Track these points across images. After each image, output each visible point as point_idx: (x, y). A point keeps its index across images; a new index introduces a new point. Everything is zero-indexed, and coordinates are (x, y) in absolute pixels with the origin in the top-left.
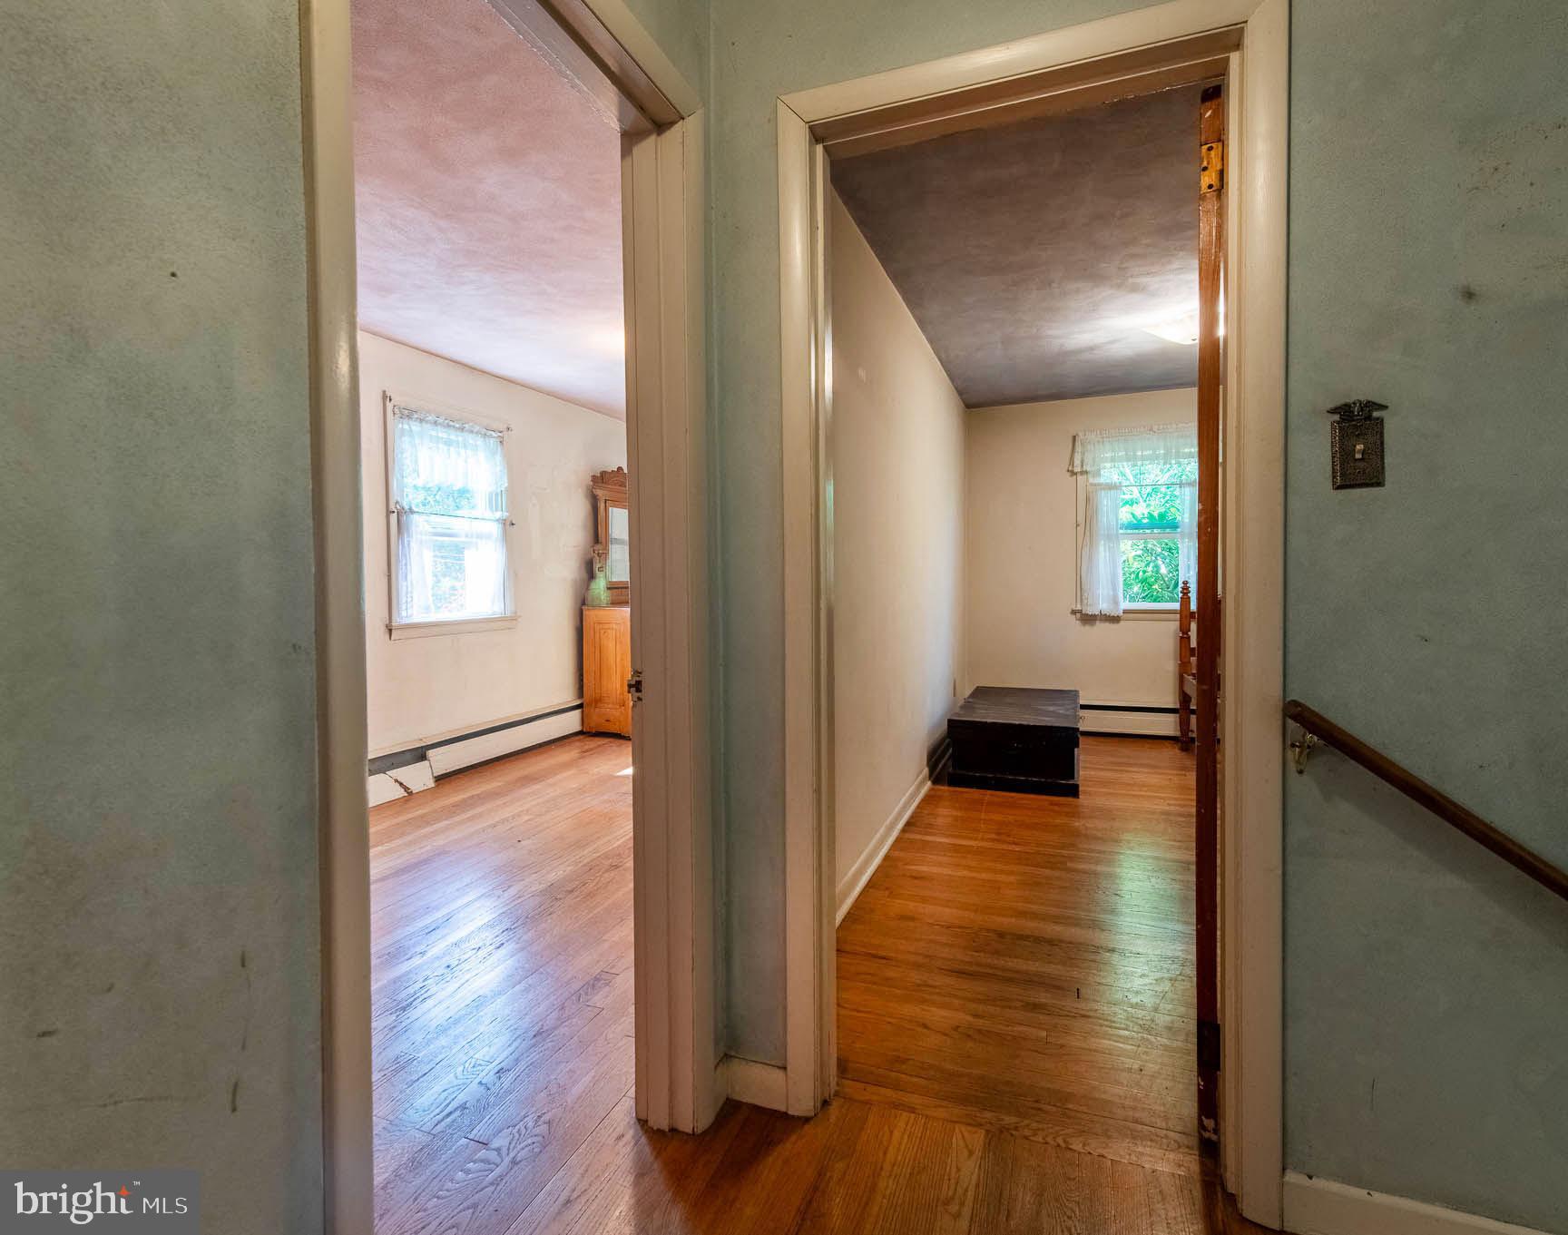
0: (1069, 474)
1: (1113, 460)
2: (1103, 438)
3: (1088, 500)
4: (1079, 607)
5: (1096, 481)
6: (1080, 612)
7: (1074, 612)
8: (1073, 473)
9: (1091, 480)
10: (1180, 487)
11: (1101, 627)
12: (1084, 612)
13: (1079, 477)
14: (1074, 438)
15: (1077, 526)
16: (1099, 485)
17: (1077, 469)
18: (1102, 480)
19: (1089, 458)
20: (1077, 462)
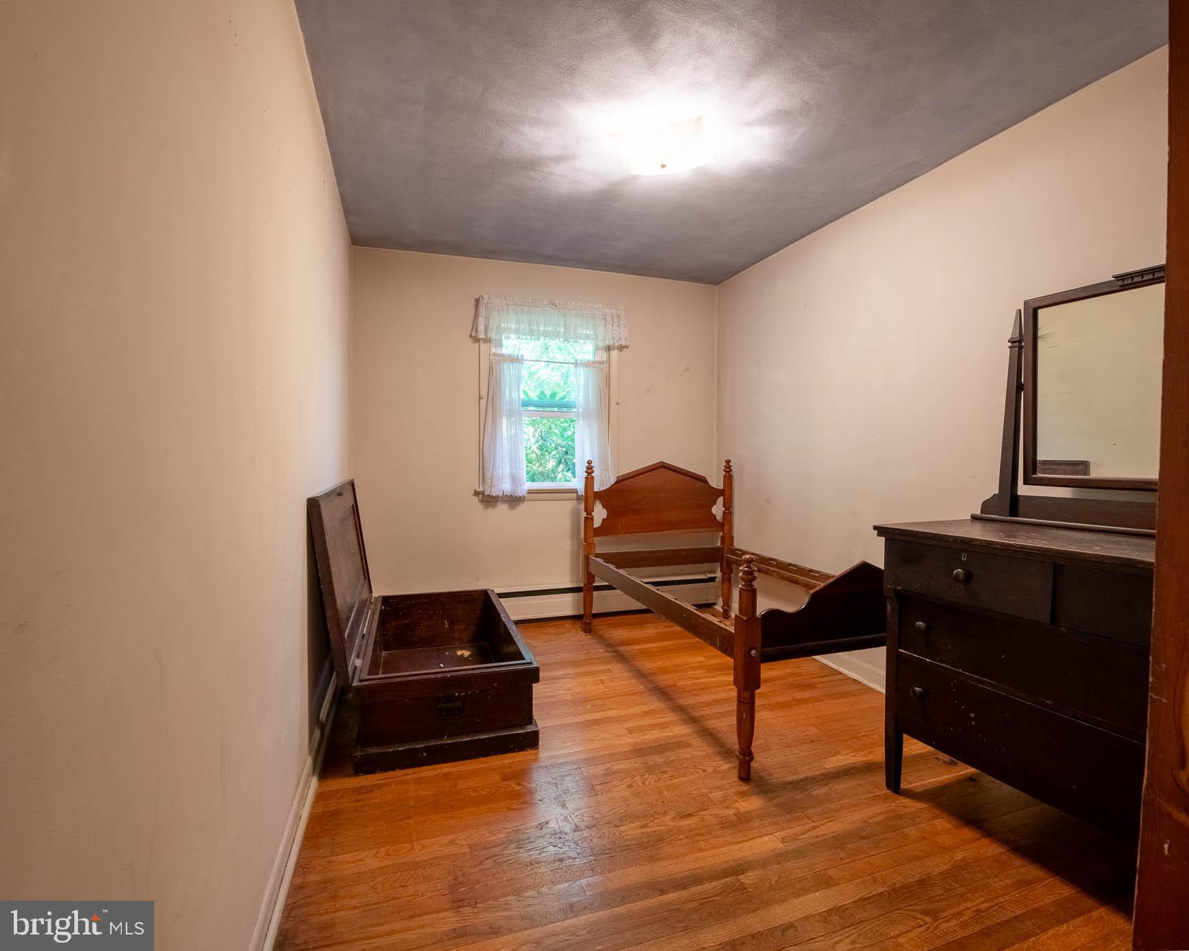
0: (471, 340)
1: (517, 331)
2: (507, 305)
3: (491, 371)
4: (481, 489)
5: (498, 351)
6: (483, 493)
7: (477, 493)
8: (476, 340)
9: (493, 350)
10: (576, 367)
11: (502, 508)
12: (486, 494)
13: (482, 345)
14: (477, 301)
15: (480, 398)
16: (502, 356)
17: (481, 335)
18: (505, 351)
19: (493, 324)
20: (481, 327)
